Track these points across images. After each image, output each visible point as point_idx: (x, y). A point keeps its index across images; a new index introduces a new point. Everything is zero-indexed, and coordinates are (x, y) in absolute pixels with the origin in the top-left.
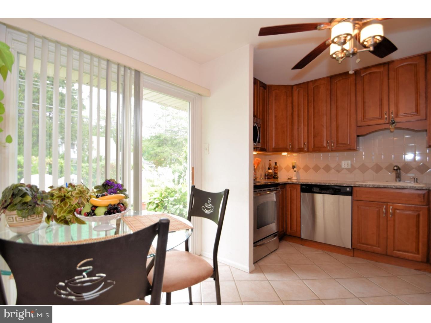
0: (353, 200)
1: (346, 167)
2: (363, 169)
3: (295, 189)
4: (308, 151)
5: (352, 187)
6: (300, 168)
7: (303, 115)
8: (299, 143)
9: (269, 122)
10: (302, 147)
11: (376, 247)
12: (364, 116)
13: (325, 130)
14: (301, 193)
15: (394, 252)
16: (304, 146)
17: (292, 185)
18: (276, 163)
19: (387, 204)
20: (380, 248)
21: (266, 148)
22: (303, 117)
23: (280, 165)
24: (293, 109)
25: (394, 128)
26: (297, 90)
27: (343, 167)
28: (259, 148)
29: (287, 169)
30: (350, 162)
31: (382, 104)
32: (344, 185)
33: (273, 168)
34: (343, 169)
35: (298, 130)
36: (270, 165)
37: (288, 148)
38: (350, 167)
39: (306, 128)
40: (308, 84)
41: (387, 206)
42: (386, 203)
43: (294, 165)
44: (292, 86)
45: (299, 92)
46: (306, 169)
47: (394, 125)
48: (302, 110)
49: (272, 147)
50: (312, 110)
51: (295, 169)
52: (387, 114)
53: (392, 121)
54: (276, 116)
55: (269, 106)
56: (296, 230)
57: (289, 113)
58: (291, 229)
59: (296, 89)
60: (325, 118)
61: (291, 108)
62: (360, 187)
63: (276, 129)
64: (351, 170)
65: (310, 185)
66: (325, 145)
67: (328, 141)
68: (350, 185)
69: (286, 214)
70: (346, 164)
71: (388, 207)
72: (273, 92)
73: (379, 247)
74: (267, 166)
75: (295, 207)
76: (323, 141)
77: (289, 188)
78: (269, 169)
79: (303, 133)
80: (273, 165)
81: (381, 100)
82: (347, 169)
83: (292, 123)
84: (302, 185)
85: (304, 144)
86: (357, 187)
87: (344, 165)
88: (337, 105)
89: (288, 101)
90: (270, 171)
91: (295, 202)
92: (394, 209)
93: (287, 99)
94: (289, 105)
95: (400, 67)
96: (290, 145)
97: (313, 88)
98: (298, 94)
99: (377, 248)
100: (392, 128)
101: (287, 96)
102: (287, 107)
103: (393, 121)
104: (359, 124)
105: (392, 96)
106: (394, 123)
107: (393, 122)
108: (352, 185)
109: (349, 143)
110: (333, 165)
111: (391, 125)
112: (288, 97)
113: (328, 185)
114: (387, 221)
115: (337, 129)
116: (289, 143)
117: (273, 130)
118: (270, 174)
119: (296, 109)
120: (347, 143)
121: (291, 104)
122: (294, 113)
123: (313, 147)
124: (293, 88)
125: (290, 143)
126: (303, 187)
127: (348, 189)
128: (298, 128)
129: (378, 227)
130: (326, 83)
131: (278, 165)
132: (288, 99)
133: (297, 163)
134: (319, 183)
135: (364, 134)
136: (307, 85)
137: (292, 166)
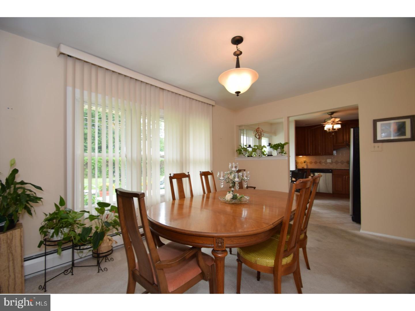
0: (332, 175)
1: (329, 162)
2: (337, 163)
4: (313, 155)
5: (332, 170)
6: (308, 163)
8: (308, 151)
29: (301, 163)
30: (331, 160)
38: (331, 162)
43: (305, 161)
46: (311, 163)
51: (305, 163)
62: (335, 169)
64: (331, 163)
66: (320, 152)
70: (329, 161)
81: (343, 136)
82: (330, 163)
85: (310, 153)
104: (334, 145)
109: (329, 152)
110: (323, 161)
115: (325, 147)
126: (311, 170)
127: (330, 171)
133: (306, 161)
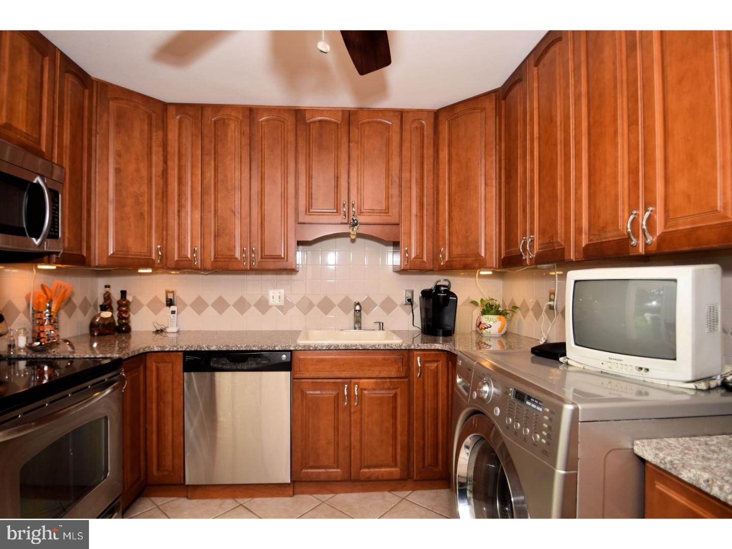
0: (293, 379)
1: (277, 302)
3: (170, 365)
4: (203, 269)
5: (291, 351)
6: (184, 306)
7: (192, 181)
8: (181, 246)
9: (97, 183)
10: (189, 256)
11: (333, 468)
12: (309, 205)
13: (237, 222)
14: (185, 373)
15: (362, 470)
16: (192, 254)
17: (163, 353)
18: (124, 293)
19: (351, 381)
20: (339, 470)
21: (85, 254)
22: (192, 186)
23: (134, 298)
24: (165, 161)
25: (355, 233)
26: (178, 117)
27: (271, 302)
28: (57, 253)
29: (154, 306)
30: (283, 292)
31: (339, 185)
32: (277, 349)
33: (115, 306)
34: (271, 306)
35: (179, 216)
36: (107, 297)
37: (154, 257)
38: (283, 302)
39: (198, 216)
40: (202, 110)
41: (349, 384)
42: (348, 380)
43: (170, 296)
44: (165, 106)
45: (180, 122)
47: (356, 227)
48: (189, 167)
49: (108, 253)
50: (210, 174)
51: (173, 308)
52: (346, 205)
53: (354, 220)
54: (118, 171)
55: (98, 136)
56: (171, 469)
57: (156, 170)
58: (158, 469)
59: (174, 113)
60: (237, 196)
61: (161, 158)
62: (307, 350)
63: (120, 205)
64: (285, 308)
65: (205, 351)
66: (238, 255)
67: (245, 249)
68: (287, 348)
69: (146, 430)
70: (275, 296)
71: (352, 386)
72: (112, 105)
73: (338, 467)
74: (101, 301)
75: (169, 411)
76: (235, 247)
77: (154, 364)
78: (104, 308)
79: (192, 224)
80: (116, 296)
81: (338, 177)
82: (280, 308)
83: (164, 195)
84: (186, 353)
85: (193, 251)
86: (300, 350)
87: (273, 298)
88: (262, 172)
89: (154, 138)
90: (107, 314)
91: (169, 398)
92: (361, 390)
93: (150, 131)
94: (157, 149)
95: (366, 123)
96: (157, 251)
97: (213, 123)
98: (180, 128)
99: (335, 470)
100: (353, 233)
101: (150, 125)
102: (150, 153)
103: (356, 220)
104: (301, 220)
105: (353, 173)
106: (356, 224)
107: (356, 222)
108: (292, 348)
109: (283, 256)
110: (252, 299)
111: (352, 228)
112: (154, 129)
113: (244, 349)
114: (350, 416)
115: (262, 224)
116: (155, 246)
117: (111, 208)
118: (106, 323)
119: (173, 164)
120: (281, 255)
121: (161, 149)
122: (170, 171)
123: (212, 260)
124: (166, 111)
125: (159, 246)
126: (188, 358)
127: (284, 356)
128: (179, 211)
129: (336, 428)
130: (241, 118)
131: (129, 298)
132: (154, 134)
133: (178, 293)
134: (227, 346)
135: (310, 239)
136: (200, 112)
137: (167, 301)
